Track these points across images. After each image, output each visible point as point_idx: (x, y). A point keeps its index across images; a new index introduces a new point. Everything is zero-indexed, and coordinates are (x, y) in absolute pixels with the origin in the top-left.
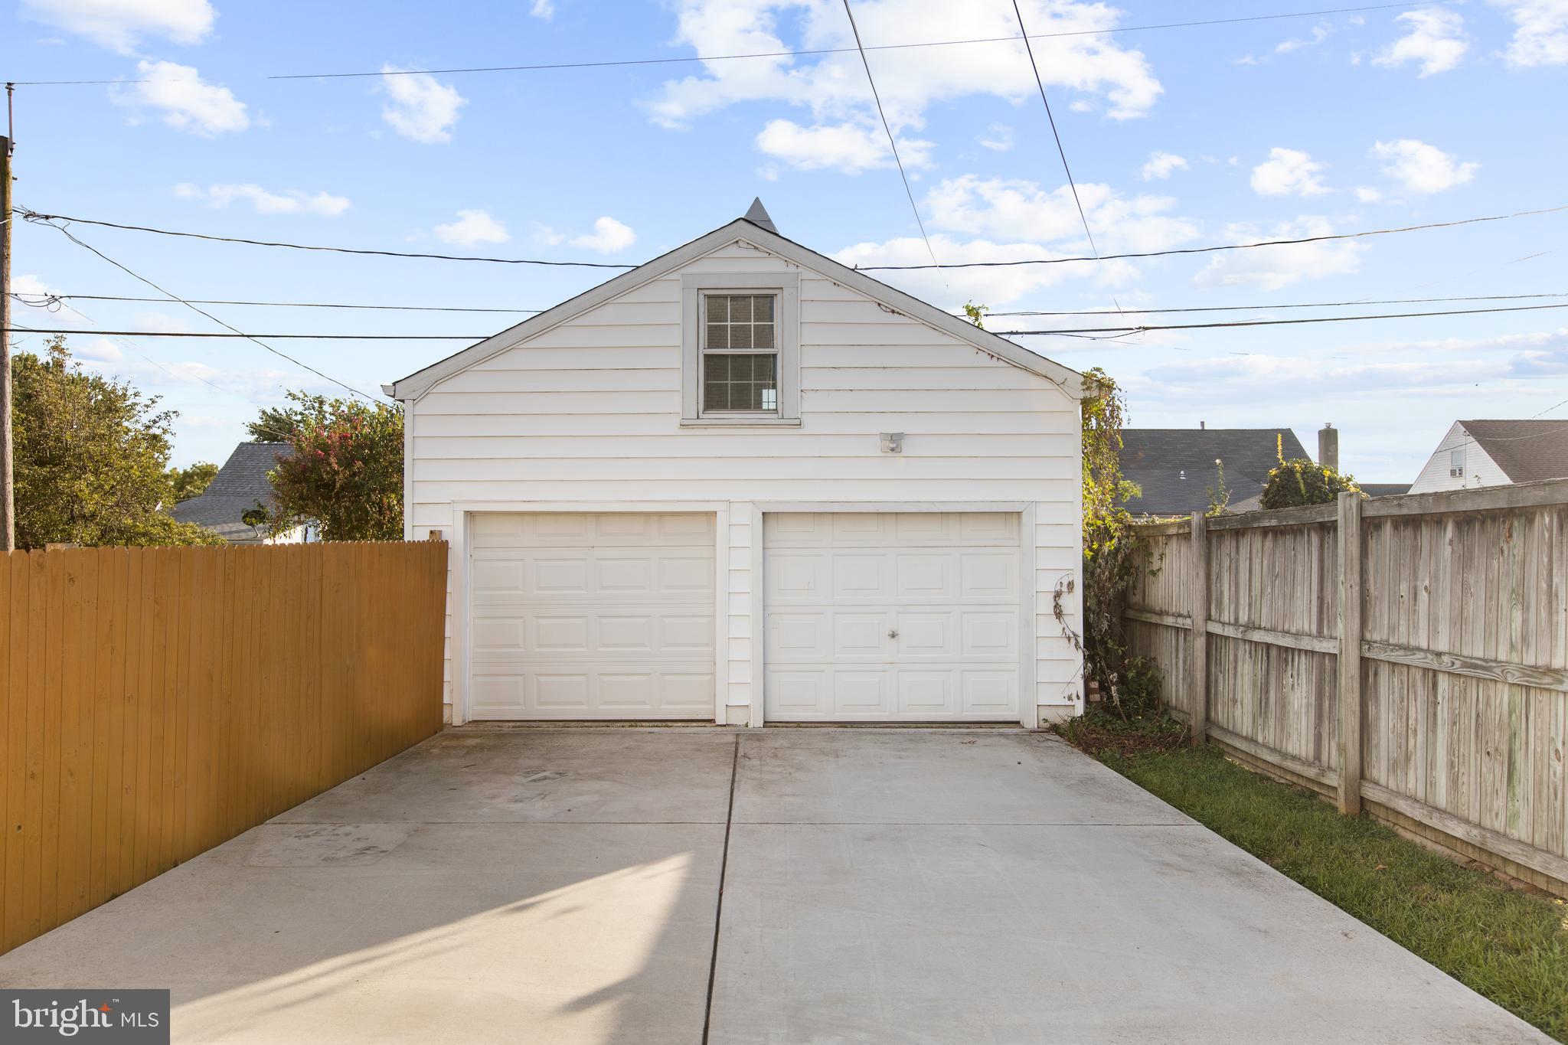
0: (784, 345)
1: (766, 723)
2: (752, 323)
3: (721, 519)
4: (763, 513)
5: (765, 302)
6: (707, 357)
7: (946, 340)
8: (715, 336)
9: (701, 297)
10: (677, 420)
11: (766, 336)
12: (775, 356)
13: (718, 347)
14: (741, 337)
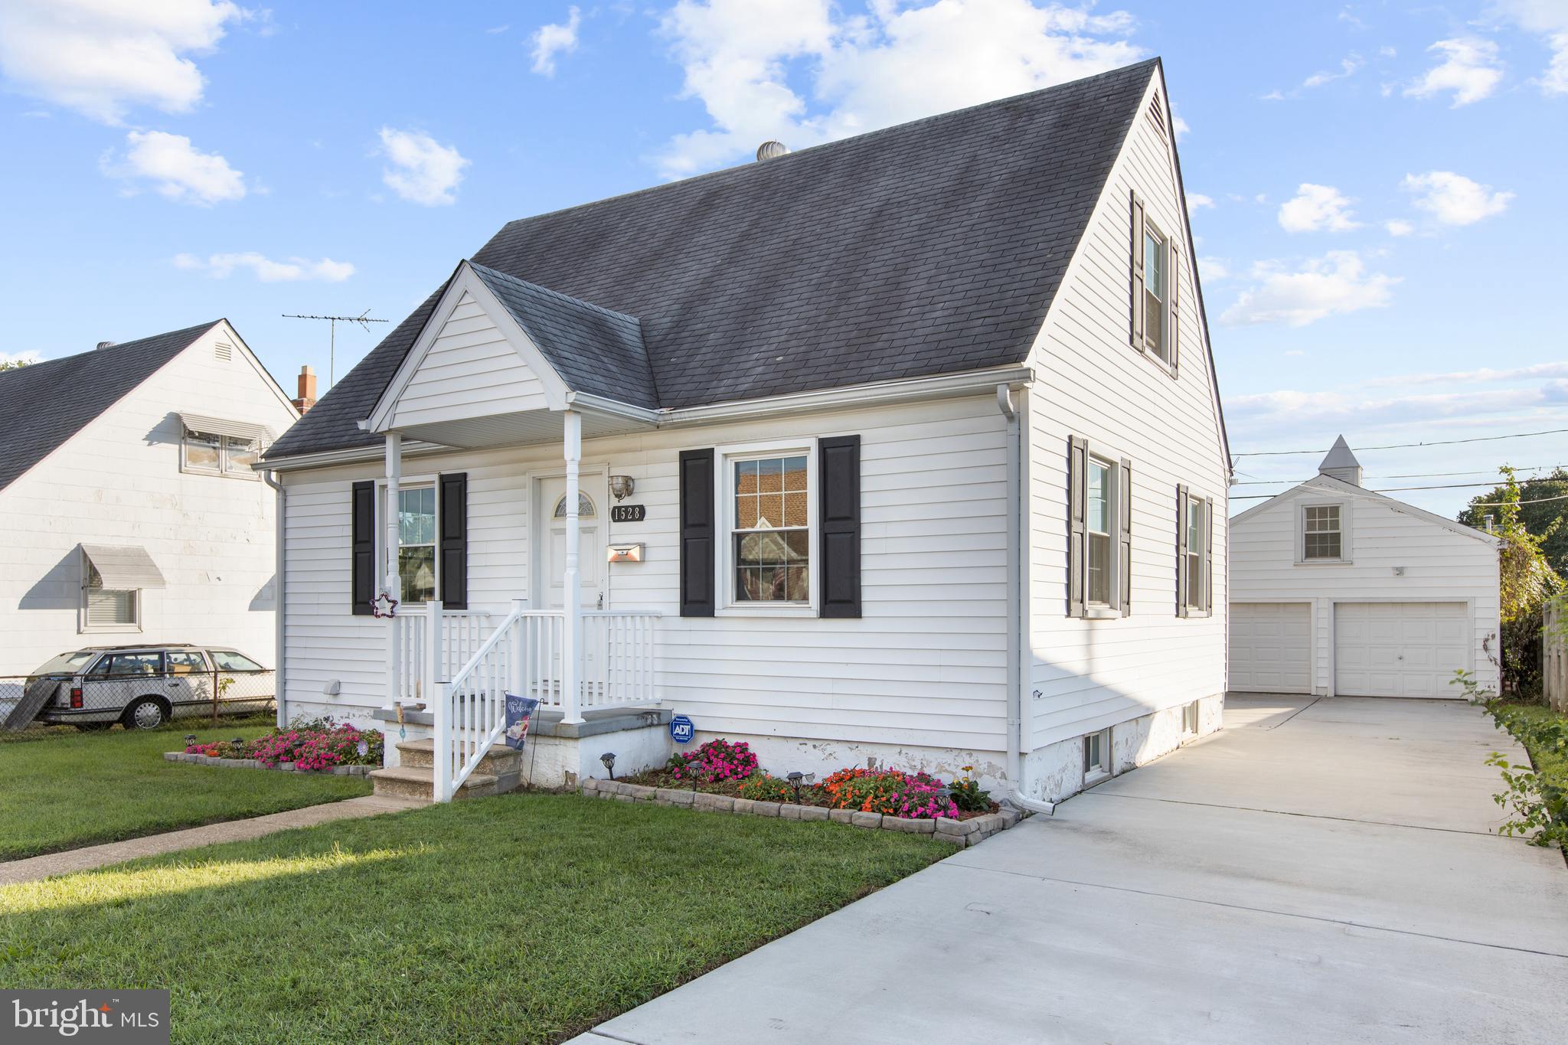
0: (1344, 529)
1: (1335, 696)
2: (1329, 519)
3: (1313, 607)
4: (1335, 603)
5: (1335, 511)
6: (1306, 534)
7: (1426, 523)
8: (1310, 526)
9: (1304, 509)
10: (1292, 563)
11: (1335, 525)
12: (1339, 534)
13: (1311, 530)
14: (1323, 525)
